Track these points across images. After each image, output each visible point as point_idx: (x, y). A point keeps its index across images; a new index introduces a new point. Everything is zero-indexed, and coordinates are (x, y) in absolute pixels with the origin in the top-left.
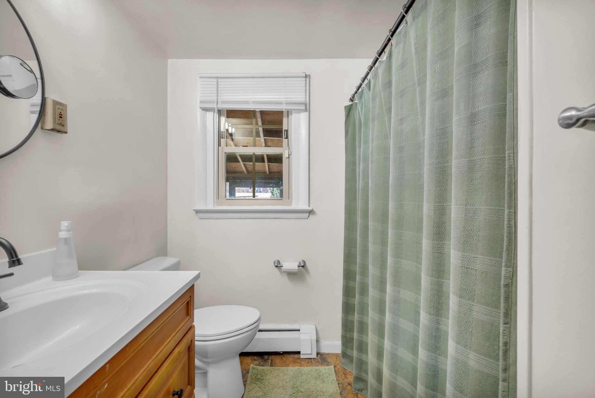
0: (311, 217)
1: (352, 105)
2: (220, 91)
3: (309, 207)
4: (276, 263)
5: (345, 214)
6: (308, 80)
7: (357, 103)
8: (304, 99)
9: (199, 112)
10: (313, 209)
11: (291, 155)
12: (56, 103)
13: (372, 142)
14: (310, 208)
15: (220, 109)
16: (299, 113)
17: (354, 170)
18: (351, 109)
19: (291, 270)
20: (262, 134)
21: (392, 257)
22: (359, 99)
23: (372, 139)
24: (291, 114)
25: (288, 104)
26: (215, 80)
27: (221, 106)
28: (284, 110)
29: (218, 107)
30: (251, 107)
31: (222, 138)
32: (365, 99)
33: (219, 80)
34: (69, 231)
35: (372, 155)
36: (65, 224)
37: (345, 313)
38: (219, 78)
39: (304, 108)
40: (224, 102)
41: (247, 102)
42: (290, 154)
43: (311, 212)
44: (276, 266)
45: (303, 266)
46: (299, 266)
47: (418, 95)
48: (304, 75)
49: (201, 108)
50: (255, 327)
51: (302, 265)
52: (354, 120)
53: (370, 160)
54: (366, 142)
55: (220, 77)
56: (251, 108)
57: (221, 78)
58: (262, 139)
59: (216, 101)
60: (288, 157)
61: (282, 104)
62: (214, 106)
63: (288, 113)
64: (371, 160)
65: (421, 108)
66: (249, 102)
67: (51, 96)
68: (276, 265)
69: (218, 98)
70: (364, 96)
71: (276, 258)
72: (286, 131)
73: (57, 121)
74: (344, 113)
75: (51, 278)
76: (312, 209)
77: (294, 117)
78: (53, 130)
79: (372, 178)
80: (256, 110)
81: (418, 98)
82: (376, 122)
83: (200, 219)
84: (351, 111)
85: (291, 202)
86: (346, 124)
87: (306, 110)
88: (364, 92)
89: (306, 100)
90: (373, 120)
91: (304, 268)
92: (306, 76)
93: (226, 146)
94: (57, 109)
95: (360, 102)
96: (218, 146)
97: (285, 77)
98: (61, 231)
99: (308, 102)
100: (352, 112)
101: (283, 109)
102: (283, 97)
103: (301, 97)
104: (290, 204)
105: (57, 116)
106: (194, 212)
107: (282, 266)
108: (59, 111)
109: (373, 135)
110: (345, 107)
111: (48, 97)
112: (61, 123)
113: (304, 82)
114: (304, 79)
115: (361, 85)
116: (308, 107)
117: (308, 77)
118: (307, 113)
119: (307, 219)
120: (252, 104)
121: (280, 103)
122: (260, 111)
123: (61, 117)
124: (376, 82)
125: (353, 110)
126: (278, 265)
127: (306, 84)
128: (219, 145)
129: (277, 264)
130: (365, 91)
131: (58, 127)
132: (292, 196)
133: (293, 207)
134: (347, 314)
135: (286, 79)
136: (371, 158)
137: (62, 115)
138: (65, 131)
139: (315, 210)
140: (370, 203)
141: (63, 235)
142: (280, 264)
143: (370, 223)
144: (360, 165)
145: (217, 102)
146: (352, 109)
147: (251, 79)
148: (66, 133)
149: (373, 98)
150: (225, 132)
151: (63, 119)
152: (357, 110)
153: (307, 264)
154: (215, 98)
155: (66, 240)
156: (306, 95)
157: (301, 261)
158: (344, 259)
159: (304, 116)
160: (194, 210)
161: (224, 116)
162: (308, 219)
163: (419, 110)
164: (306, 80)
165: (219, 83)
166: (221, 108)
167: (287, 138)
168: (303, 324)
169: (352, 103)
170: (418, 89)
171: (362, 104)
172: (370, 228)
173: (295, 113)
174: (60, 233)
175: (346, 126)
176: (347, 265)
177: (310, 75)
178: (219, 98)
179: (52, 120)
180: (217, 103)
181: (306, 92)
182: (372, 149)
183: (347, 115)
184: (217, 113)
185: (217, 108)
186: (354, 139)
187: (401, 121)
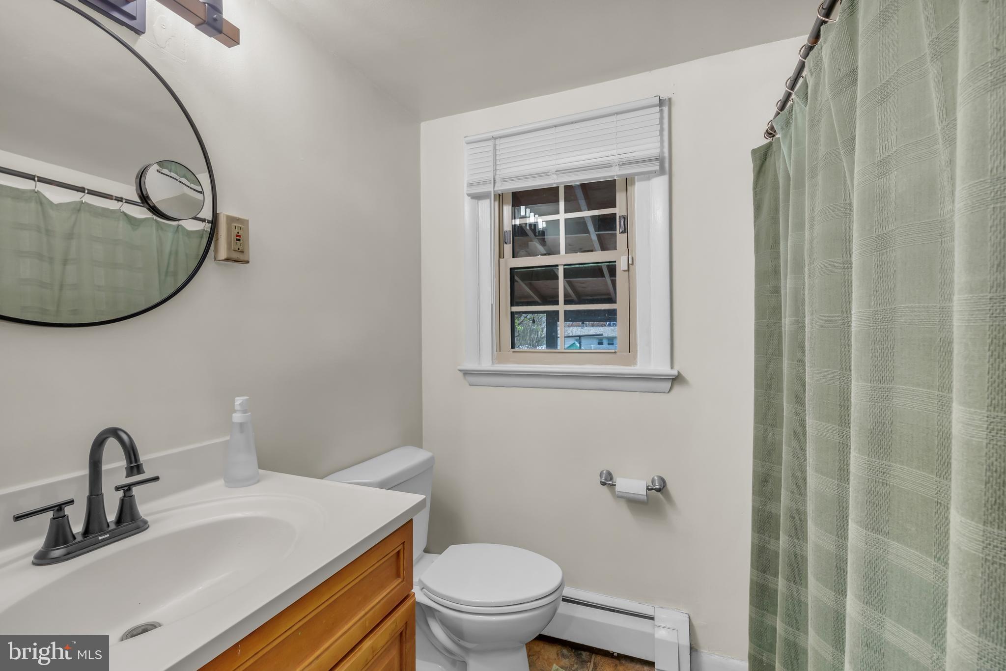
0: (677, 389)
1: (769, 146)
2: (500, 160)
3: (672, 368)
4: (604, 476)
5: (757, 386)
6: (666, 109)
7: (779, 138)
8: (658, 151)
9: (467, 202)
10: (681, 372)
11: (632, 264)
12: (231, 220)
13: (812, 227)
14: (675, 372)
15: (500, 192)
16: (649, 179)
17: (776, 291)
18: (769, 154)
19: (632, 495)
20: (591, 228)
21: (861, 526)
22: (782, 128)
23: (812, 219)
24: (633, 183)
25: (623, 164)
26: (490, 143)
27: (501, 187)
28: (615, 178)
29: (495, 189)
30: (553, 182)
31: (506, 244)
32: (796, 125)
33: (498, 142)
34: (245, 412)
35: (810, 256)
36: (239, 401)
37: (756, 607)
38: (497, 138)
39: (658, 168)
40: (505, 180)
41: (545, 174)
42: (630, 262)
43: (677, 380)
44: (603, 484)
45: (659, 490)
46: (648, 489)
47: (932, 85)
48: (657, 101)
49: (469, 195)
50: (553, 602)
51: (657, 487)
52: (776, 176)
53: (806, 269)
54: (800, 226)
55: (498, 136)
56: (552, 184)
57: (500, 137)
58: (594, 236)
59: (492, 180)
60: (626, 268)
61: (611, 166)
62: (489, 188)
63: (628, 182)
64: (809, 270)
65: (945, 123)
66: (548, 172)
67: (225, 211)
68: (603, 480)
69: (495, 173)
70: (796, 119)
71: (606, 467)
72: (624, 218)
73: (233, 247)
74: (752, 165)
75: (221, 482)
76: (679, 372)
77: (639, 188)
78: (227, 260)
79: (813, 314)
80: (573, 184)
81: (934, 95)
82: (820, 176)
83: (470, 385)
84: (767, 160)
85: (635, 357)
86: (755, 188)
87: (662, 171)
88: (795, 111)
89: (662, 152)
90: (814, 174)
91: (662, 494)
92: (661, 103)
93: (514, 257)
94: (233, 228)
95: (785, 136)
96: (500, 257)
97: (617, 113)
98: (235, 411)
99: (666, 155)
100: (770, 161)
101: (615, 176)
102: (614, 152)
103: (650, 147)
104: (633, 362)
105: (234, 238)
106: (461, 374)
107: (615, 485)
108: (237, 231)
109: (813, 210)
110: (754, 152)
111: (221, 213)
112: (239, 249)
113: (658, 115)
114: (657, 109)
115: (789, 95)
116: (667, 165)
117: (667, 103)
118: (665, 178)
119: (668, 392)
120: (555, 176)
121: (608, 166)
122: (581, 184)
123: (239, 240)
124: (819, 81)
125: (773, 157)
126: (608, 481)
127: (661, 118)
128: (501, 255)
129: (606, 479)
130: (796, 107)
131: (235, 255)
132: (636, 344)
133: (639, 368)
134: (763, 609)
135: (620, 117)
136: (810, 264)
137: (240, 236)
138: (246, 259)
139: (684, 374)
140: (808, 373)
141: (237, 417)
142: (611, 479)
143: (810, 421)
144: (787, 280)
145: (494, 180)
146: (771, 153)
147: (553, 130)
148: (248, 262)
149: (812, 120)
150: (510, 231)
151: (241, 242)
152: (781, 156)
153: (670, 486)
154: (490, 176)
155: (241, 425)
156: (662, 141)
157: (656, 478)
158: (753, 487)
159: (659, 184)
160: (460, 371)
161: (507, 204)
162: (670, 393)
163: (939, 129)
164: (661, 111)
165: (497, 148)
166: (500, 190)
167: (625, 231)
168: (662, 608)
169: (770, 140)
170: (932, 71)
171: (791, 137)
172: (810, 431)
173: (639, 180)
174: (234, 415)
175: (756, 194)
176: (761, 501)
177: (670, 99)
178: (498, 173)
179: (226, 246)
180: (494, 183)
181: (661, 135)
182: (811, 242)
183: (757, 168)
184: (495, 200)
185: (494, 191)
186: (775, 221)
187: (882, 167)
